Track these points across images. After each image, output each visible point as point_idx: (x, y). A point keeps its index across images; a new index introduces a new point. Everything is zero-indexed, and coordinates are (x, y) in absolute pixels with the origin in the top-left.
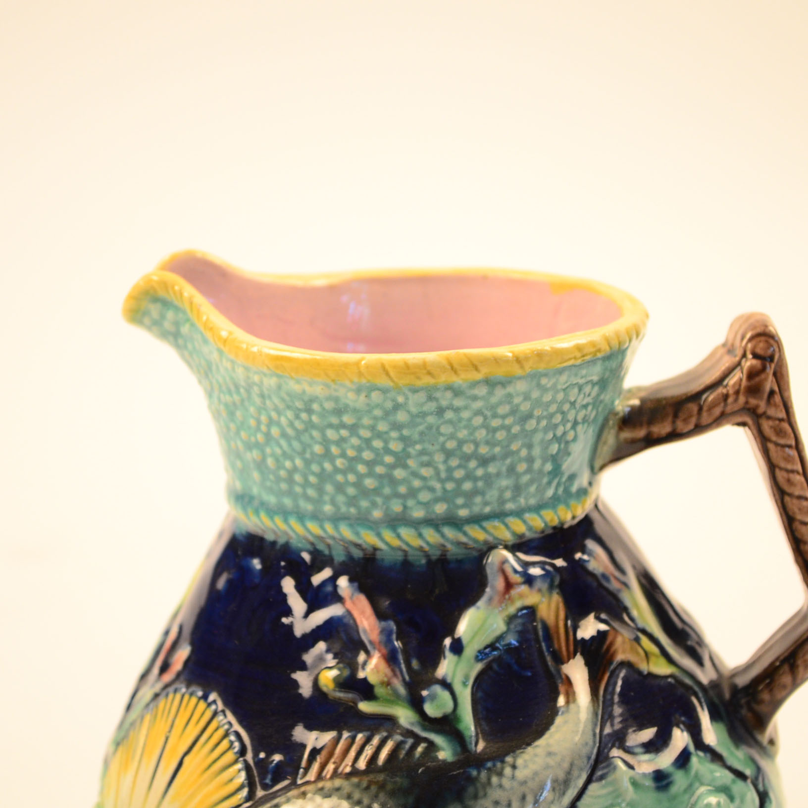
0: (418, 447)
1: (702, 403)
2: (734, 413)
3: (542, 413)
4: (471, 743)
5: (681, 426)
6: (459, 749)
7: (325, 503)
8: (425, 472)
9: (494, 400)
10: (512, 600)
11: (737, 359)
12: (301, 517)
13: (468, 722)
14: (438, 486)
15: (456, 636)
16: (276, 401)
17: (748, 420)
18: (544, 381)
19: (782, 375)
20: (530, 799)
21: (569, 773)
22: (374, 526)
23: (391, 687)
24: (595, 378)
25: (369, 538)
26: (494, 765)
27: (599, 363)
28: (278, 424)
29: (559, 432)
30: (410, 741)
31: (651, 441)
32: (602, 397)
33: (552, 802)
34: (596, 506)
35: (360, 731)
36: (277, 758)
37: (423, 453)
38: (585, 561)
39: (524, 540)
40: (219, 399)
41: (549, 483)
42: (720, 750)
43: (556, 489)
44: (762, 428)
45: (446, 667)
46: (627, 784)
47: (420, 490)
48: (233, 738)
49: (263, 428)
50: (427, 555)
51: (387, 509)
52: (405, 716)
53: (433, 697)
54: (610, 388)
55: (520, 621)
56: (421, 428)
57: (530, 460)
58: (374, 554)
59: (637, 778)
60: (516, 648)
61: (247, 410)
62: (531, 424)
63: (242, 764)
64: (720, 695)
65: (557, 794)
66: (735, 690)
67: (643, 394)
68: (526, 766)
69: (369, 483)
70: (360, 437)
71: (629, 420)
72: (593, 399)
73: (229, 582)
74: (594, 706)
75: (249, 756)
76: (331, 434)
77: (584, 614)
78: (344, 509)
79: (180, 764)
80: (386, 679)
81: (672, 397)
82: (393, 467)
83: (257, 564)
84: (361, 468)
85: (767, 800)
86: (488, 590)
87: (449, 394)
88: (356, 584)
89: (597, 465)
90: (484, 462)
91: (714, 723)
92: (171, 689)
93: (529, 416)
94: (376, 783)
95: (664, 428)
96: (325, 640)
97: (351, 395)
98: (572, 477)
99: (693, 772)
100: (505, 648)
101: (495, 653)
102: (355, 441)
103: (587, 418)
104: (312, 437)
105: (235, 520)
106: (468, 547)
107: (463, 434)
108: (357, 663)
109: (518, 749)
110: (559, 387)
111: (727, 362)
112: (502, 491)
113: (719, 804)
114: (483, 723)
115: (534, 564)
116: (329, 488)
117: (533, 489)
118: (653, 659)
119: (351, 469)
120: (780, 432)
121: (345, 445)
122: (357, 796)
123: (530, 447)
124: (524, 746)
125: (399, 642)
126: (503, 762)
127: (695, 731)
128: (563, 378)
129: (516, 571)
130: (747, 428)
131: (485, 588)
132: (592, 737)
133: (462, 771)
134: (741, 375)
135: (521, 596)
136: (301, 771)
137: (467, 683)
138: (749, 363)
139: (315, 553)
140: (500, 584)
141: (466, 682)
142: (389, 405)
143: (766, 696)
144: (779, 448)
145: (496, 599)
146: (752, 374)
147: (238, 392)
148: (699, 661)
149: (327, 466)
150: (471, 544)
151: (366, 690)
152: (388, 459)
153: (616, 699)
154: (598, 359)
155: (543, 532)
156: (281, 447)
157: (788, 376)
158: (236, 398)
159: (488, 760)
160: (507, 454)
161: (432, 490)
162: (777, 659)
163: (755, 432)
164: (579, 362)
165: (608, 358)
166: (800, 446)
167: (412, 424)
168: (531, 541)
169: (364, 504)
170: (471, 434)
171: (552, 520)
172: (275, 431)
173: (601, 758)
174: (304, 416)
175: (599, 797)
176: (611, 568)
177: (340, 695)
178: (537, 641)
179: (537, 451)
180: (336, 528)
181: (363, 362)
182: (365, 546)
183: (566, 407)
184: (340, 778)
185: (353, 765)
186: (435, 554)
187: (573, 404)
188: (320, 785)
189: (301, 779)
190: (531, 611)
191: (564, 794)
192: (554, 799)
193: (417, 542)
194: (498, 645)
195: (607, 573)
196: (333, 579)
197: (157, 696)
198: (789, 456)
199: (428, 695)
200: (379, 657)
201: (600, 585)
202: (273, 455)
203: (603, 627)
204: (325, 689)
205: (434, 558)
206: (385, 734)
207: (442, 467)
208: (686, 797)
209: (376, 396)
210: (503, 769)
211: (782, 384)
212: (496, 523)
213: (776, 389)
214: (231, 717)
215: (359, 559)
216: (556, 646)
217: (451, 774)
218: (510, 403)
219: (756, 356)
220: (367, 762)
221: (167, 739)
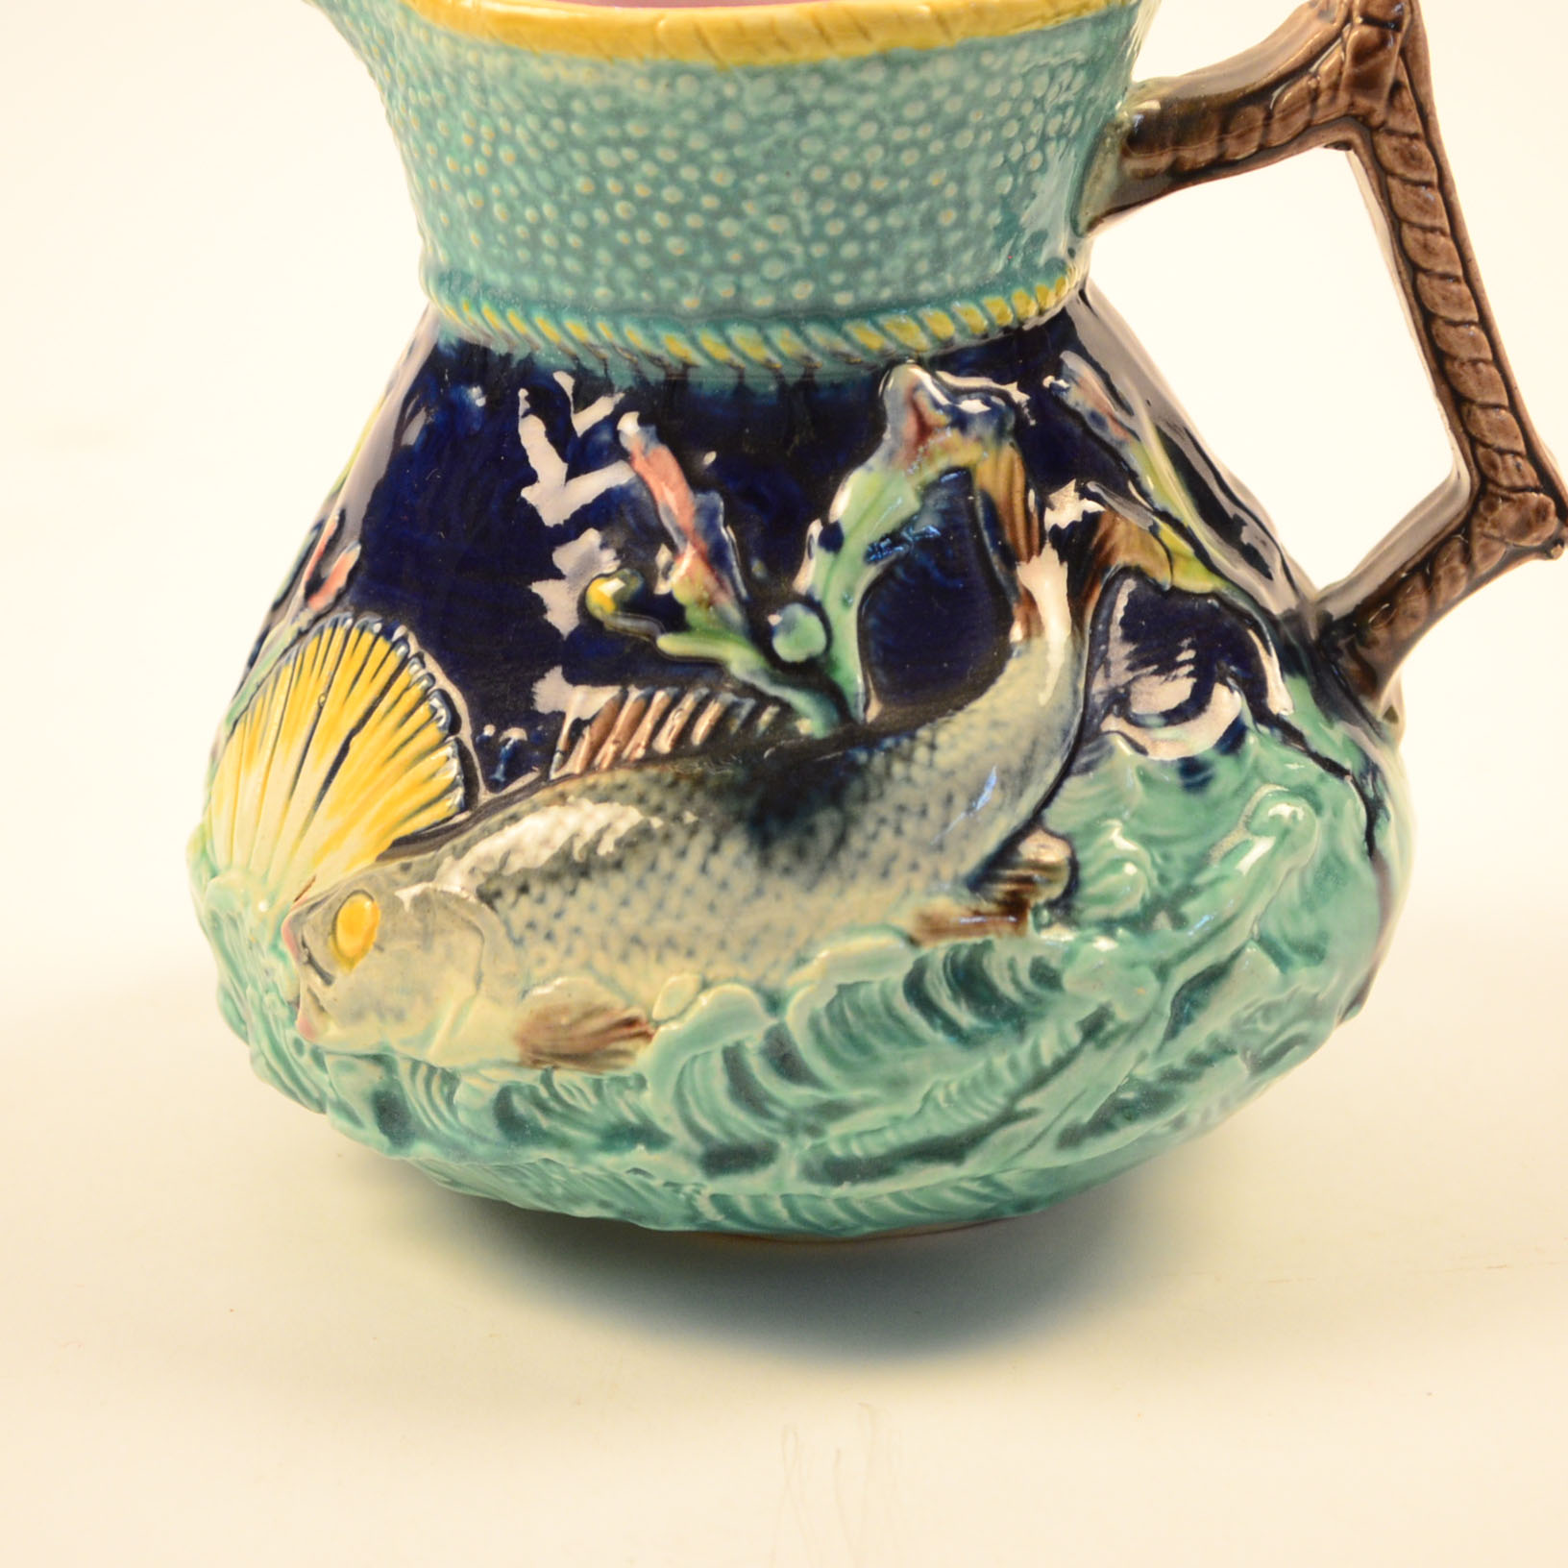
0: (762, 179)
1: (1271, 107)
2: (1329, 124)
3: (983, 119)
4: (856, 706)
5: (1236, 150)
6: (835, 716)
7: (597, 283)
8: (774, 224)
9: (897, 92)
10: (930, 456)
11: (1336, 25)
12: (554, 310)
13: (851, 670)
14: (797, 250)
15: (832, 519)
16: (507, 97)
17: (1354, 137)
18: (987, 60)
19: (1416, 56)
20: (960, 801)
21: (1029, 758)
22: (682, 323)
23: (716, 610)
24: (1080, 57)
25: (675, 346)
26: (898, 744)
27: (1087, 30)
28: (511, 140)
29: (1015, 153)
30: (749, 704)
31: (1181, 177)
32: (1092, 93)
33: (1000, 808)
34: (1082, 294)
35: (661, 687)
36: (515, 734)
37: (769, 189)
38: (1062, 389)
39: (952, 349)
40: (406, 99)
41: (998, 247)
42: (1297, 723)
43: (1010, 260)
44: (1379, 151)
45: (813, 573)
46: (1132, 781)
47: (765, 257)
48: (436, 702)
49: (485, 148)
50: (779, 376)
51: (707, 292)
52: (740, 659)
53: (789, 626)
54: (1106, 78)
55: (943, 492)
56: (767, 143)
57: (963, 204)
58: (684, 374)
59: (1150, 768)
60: (937, 540)
61: (455, 116)
62: (964, 139)
63: (452, 747)
64: (1301, 633)
65: (1009, 796)
66: (1327, 624)
67: (1165, 91)
68: (953, 746)
69: (675, 245)
70: (657, 162)
71: (1141, 137)
72: (1075, 94)
73: (428, 429)
74: (1074, 642)
75: (466, 733)
76: (605, 157)
77: (1059, 483)
78: (630, 294)
79: (344, 750)
80: (706, 595)
81: (1219, 96)
82: (716, 216)
83: (477, 397)
84: (660, 219)
85: (1381, 812)
86: (887, 436)
87: (816, 82)
88: (652, 429)
89: (1083, 221)
90: (881, 206)
91: (1287, 677)
92: (327, 622)
93: (959, 124)
94: (689, 777)
95: (1202, 152)
96: (598, 528)
97: (641, 85)
98: (1039, 238)
99: (1249, 761)
100: (917, 538)
101: (901, 548)
102: (648, 169)
103: (1064, 130)
104: (572, 164)
105: (438, 320)
106: (853, 361)
107: (842, 155)
108: (655, 567)
109: (940, 716)
110: (1015, 70)
111: (1318, 31)
112: (912, 260)
113: (1294, 816)
114: (880, 672)
115: (969, 393)
116: (603, 256)
117: (967, 257)
118: (1180, 564)
119: (642, 221)
120: (1411, 159)
121: (630, 177)
122: (655, 797)
123: (962, 180)
124: (950, 711)
125: (729, 529)
126: (912, 737)
127: (1255, 690)
128: (1022, 55)
129: (937, 405)
130: (1351, 152)
131: (882, 434)
132: (1071, 697)
133: (840, 753)
134: (1342, 54)
135: (946, 449)
136: (557, 756)
137: (851, 601)
138: (1356, 32)
139: (580, 374)
140: (908, 426)
141: (849, 598)
142: (708, 101)
143: (1381, 633)
144: (1409, 187)
145: (902, 452)
146: (1362, 53)
147: (439, 85)
148: (1265, 572)
149: (600, 215)
150: (858, 356)
151: (671, 615)
152: (709, 202)
153: (1116, 631)
154: (1086, 21)
155: (985, 336)
156: (517, 183)
157: (1426, 57)
158: (436, 95)
159: (886, 735)
160: (921, 193)
161: (786, 257)
162: (1402, 568)
163: (1366, 159)
164: (1050, 25)
165: (1104, 20)
166: (1448, 184)
167: (750, 137)
168: (964, 351)
169: (666, 284)
170: (857, 154)
171: (1002, 315)
172: (506, 154)
173: (1086, 734)
174: (557, 124)
175: (1083, 800)
176: (1108, 402)
177: (626, 623)
178: (975, 526)
179: (974, 189)
180: (617, 328)
181: (662, 24)
182: (667, 360)
183: (1027, 109)
184: (625, 767)
185: (649, 747)
186: (793, 374)
187: (1039, 103)
188: (590, 780)
189: (557, 770)
190: (964, 476)
191: (1021, 794)
192: (1003, 802)
193: (761, 353)
194: (904, 534)
195: (1099, 411)
196: (613, 420)
197: (301, 634)
198: (1426, 201)
199: (782, 623)
200: (694, 557)
201: (1088, 432)
202: (503, 197)
203: (1092, 506)
204: (598, 614)
205: (791, 381)
206: (704, 691)
207: (804, 216)
208: (1237, 803)
209: (685, 87)
210: (912, 750)
211: (1415, 70)
212: (903, 319)
213: (1405, 80)
214: (432, 666)
215: (658, 383)
216: (1008, 537)
217: (822, 758)
218: (925, 97)
219: (1369, 20)
220: (673, 740)
221: (321, 708)
